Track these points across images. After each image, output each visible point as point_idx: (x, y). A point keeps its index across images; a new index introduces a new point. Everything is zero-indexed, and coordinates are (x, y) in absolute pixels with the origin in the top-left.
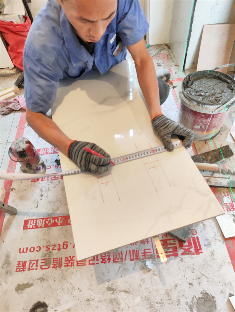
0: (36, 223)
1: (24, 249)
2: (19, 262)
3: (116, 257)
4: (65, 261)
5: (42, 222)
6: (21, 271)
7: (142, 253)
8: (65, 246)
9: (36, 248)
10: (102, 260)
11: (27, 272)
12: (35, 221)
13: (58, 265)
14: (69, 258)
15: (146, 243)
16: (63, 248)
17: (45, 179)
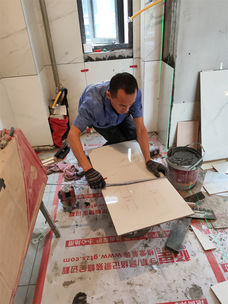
0: (74, 243)
1: (67, 259)
2: (64, 268)
3: (132, 264)
4: (97, 267)
5: (79, 242)
6: (66, 273)
7: (150, 261)
8: (96, 257)
9: (75, 258)
10: (122, 266)
11: (70, 274)
12: (73, 241)
13: (91, 269)
14: (99, 265)
15: (152, 255)
16: (95, 258)
17: (78, 215)
